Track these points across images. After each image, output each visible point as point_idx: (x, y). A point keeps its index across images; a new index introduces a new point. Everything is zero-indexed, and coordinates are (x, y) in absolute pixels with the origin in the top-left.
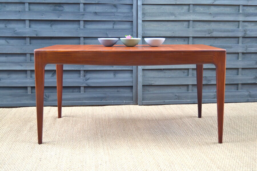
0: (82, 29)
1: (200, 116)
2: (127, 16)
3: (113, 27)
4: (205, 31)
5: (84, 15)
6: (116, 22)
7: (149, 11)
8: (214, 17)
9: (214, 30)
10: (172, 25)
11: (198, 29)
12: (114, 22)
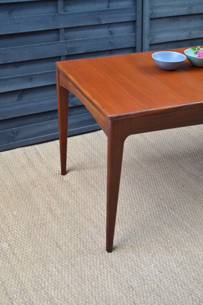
0: (62, 15)
3: (108, 7)
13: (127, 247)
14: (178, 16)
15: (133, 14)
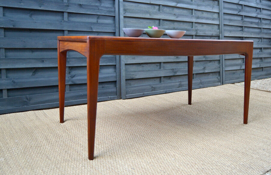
0: (66, 22)
1: (190, 103)
2: (110, 11)
3: (97, 22)
5: (68, 6)
6: (100, 16)
7: (129, 8)
10: (147, 23)
13: (106, 156)
15: (114, 28)
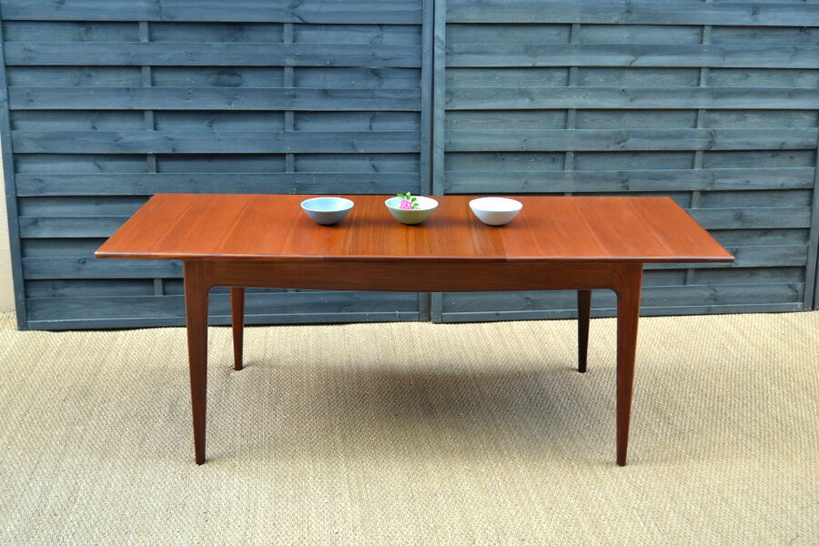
0: (290, 134)
1: (582, 367)
2: (406, 100)
3: (370, 128)
4: (607, 137)
5: (295, 97)
6: (377, 114)
7: (463, 86)
8: (631, 100)
9: (630, 134)
10: (523, 121)
11: (590, 131)
12: (373, 115)
14: (501, 153)
15: (415, 143)
